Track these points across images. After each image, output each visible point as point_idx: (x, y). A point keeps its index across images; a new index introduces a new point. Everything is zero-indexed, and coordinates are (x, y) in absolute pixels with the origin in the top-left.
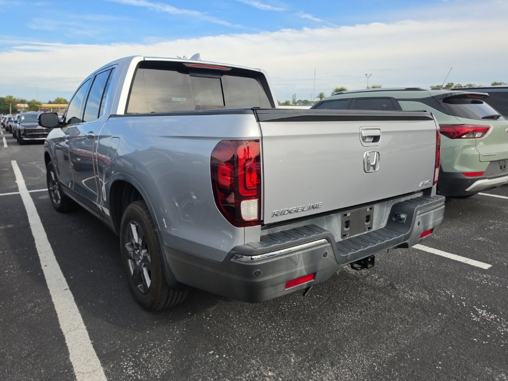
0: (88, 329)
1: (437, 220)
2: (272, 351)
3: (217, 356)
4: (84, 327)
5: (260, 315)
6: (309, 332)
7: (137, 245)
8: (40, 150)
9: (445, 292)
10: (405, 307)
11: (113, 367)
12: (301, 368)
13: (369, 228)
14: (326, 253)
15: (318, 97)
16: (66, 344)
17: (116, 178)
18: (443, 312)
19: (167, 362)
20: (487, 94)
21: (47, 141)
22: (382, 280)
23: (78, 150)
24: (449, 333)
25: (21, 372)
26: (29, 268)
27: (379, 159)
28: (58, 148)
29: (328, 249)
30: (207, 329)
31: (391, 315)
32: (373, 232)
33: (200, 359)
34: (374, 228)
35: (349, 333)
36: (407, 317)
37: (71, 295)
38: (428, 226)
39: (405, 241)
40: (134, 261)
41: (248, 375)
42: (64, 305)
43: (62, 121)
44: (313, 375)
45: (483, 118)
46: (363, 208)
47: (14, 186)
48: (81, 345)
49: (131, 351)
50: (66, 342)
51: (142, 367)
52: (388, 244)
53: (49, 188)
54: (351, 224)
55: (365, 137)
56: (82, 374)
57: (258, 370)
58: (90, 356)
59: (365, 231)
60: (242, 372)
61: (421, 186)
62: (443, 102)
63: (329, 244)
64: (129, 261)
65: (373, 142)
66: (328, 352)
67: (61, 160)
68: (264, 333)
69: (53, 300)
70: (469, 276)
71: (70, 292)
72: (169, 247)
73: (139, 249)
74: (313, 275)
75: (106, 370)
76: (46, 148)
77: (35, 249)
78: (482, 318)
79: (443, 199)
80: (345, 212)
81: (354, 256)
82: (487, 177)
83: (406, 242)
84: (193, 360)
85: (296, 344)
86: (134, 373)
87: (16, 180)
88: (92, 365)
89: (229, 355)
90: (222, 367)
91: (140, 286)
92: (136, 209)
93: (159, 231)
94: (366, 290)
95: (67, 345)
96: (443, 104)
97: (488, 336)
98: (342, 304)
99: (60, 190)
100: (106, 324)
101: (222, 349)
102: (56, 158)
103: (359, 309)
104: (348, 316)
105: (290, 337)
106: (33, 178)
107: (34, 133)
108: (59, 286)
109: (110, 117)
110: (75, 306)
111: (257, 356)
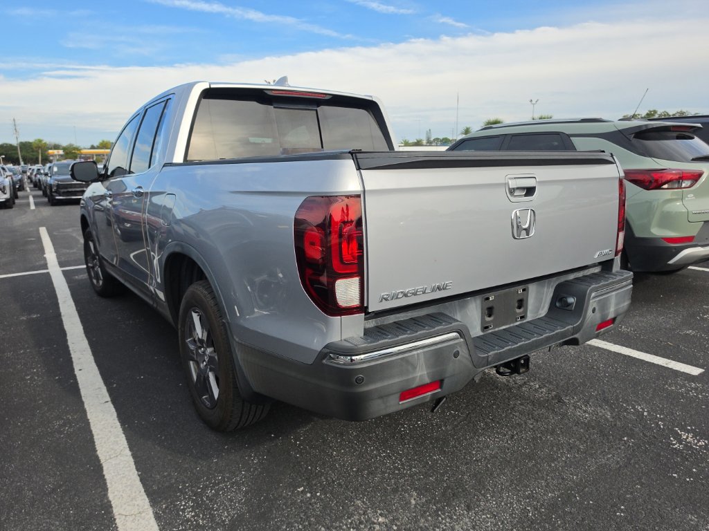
0: (134, 456)
1: (622, 306)
2: (386, 489)
3: (309, 495)
4: (129, 453)
5: (370, 439)
6: (437, 463)
7: (201, 341)
8: (75, 212)
9: (634, 408)
10: (575, 428)
11: (166, 508)
12: (425, 512)
13: (522, 317)
14: (458, 351)
15: (462, 133)
16: (104, 476)
17: (171, 250)
18: (631, 436)
19: (239, 503)
20: (699, 125)
21: (83, 200)
22: (544, 390)
23: (128, 212)
24: (637, 466)
25: (43, 512)
26: (59, 373)
27: (535, 220)
28: (99, 210)
29: (460, 346)
30: (297, 458)
31: (554, 439)
32: (528, 322)
33: (284, 498)
34: (530, 317)
35: (494, 464)
36: (577, 443)
37: (113, 410)
38: (607, 315)
39: (573, 335)
40: (198, 364)
41: (350, 521)
42: (103, 423)
43: (103, 172)
44: (440, 523)
45: (693, 160)
46: (512, 289)
47: (42, 262)
48: (123, 477)
49: (192, 486)
50: (105, 473)
51: (205, 509)
52: (548, 340)
53: (87, 264)
54: (495, 311)
55: (514, 189)
56: (124, 517)
57: (364, 514)
58: (135, 492)
59: (516, 321)
60: (342, 517)
61: (597, 257)
62: (634, 137)
63: (462, 340)
64: (191, 362)
65: (526, 195)
66: (463, 491)
67: (102, 225)
68: (374, 463)
69: (89, 416)
70: (670, 386)
71: (112, 406)
72: (241, 344)
73: (203, 347)
74: (439, 383)
75: (156, 513)
76: (83, 209)
77: (67, 347)
78: (686, 446)
79: (630, 276)
80: (486, 295)
81: (499, 357)
82: (699, 244)
83: (576, 336)
84: (276, 499)
85: (419, 479)
86: (193, 516)
87: (44, 254)
88: (138, 505)
89: (325, 494)
90: (314, 510)
91: (206, 398)
92: (199, 292)
93: (228, 323)
94: (521, 404)
95: (106, 477)
96: (635, 141)
97: (694, 470)
98: (486, 424)
99: (102, 266)
100: (159, 449)
101: (316, 485)
102: (95, 223)
103: (510, 430)
104: (494, 441)
105: (410, 469)
106: (68, 251)
107: (70, 190)
108: (97, 397)
109: (164, 166)
110: (118, 424)
111: (364, 495)
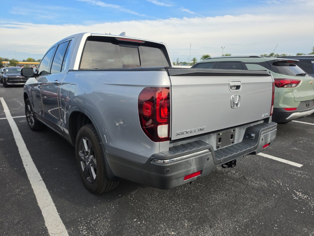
0: (56, 206)
1: (273, 138)
2: (173, 219)
3: (139, 223)
4: (54, 204)
5: (164, 197)
6: (195, 207)
7: (87, 152)
8: (21, 91)
9: (276, 181)
10: (252, 191)
11: (74, 230)
12: (192, 229)
13: (233, 142)
14: (209, 158)
16: (42, 215)
17: (74, 110)
18: (276, 194)
19: (107, 227)
20: (298, 60)
21: (25, 86)
22: (237, 174)
24: (280, 207)
25: (14, 233)
26: (16, 166)
27: (240, 100)
28: (33, 90)
29: (210, 156)
30: (132, 206)
31: (244, 196)
32: (235, 145)
33: (128, 224)
34: (235, 142)
35: (220, 207)
36: (254, 197)
37: (44, 184)
38: (267, 141)
39: (254, 150)
40: (85, 163)
41: (159, 234)
42: (40, 190)
44: (199, 234)
45: (297, 75)
46: (229, 130)
47: (3, 114)
48: (52, 216)
49: (85, 219)
50: (43, 214)
51: (92, 230)
52: (244, 152)
53: (26, 115)
54: (222, 140)
55: (232, 86)
56: (54, 235)
57: (165, 231)
58: (58, 223)
59: (230, 144)
60: (155, 232)
61: (263, 116)
62: (272, 65)
63: (210, 153)
64: (81, 162)
65: (236, 89)
66: (208, 219)
67: (35, 98)
68: (167, 207)
69: (33, 187)
70: (290, 172)
71: (43, 182)
72: (109, 154)
73: (88, 155)
74: (200, 172)
75: (69, 232)
76: (25, 90)
77: (19, 154)
78: (299, 198)
79: (276, 125)
80: (219, 133)
81: (225, 160)
82: (299, 111)
83: (255, 151)
84: (124, 225)
85: (188, 215)
86: (87, 234)
87: (4, 110)
88: (60, 229)
89: (147, 222)
90: (142, 229)
91: (89, 179)
92: (87, 130)
93: (103, 145)
94: (229, 180)
95: (43, 216)
96: (273, 66)
97: (304, 208)
98: (214, 189)
99: (34, 117)
100: (67, 202)
101: (142, 218)
102: (32, 96)
103: (225, 192)
104: (218, 197)
105: (183, 210)
106: (15, 109)
107: (14, 80)
108: (36, 178)
109: (69, 71)
110: (47, 191)
111: (164, 222)
